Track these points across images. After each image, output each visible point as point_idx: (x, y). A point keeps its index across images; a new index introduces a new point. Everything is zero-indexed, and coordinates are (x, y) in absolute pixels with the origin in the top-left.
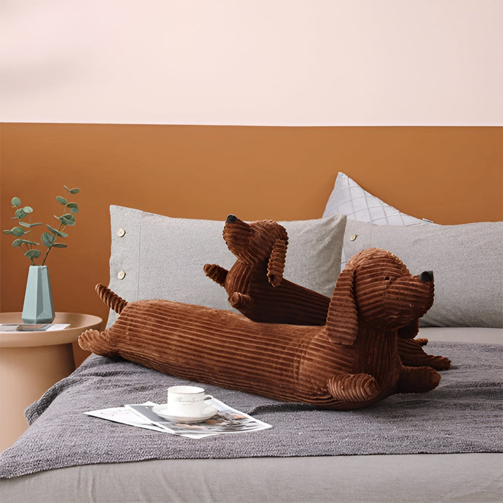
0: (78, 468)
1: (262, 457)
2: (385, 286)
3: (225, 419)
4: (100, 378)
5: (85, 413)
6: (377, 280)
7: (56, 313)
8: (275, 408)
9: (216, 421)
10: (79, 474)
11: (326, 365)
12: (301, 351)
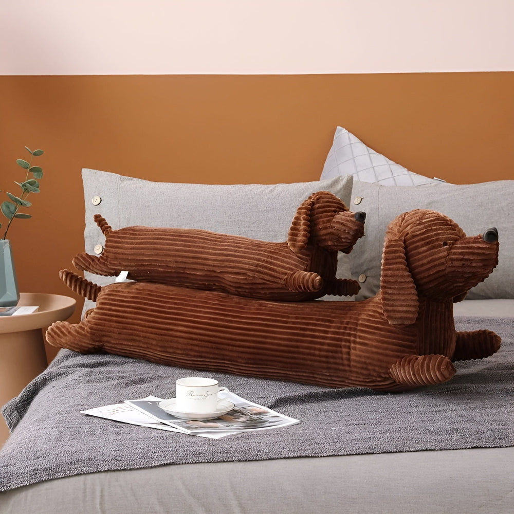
0: (82, 477)
1: (294, 458)
2: (445, 253)
3: (243, 414)
4: (88, 370)
5: (81, 412)
6: (434, 247)
7: (20, 293)
8: (298, 399)
9: (233, 417)
10: (85, 484)
11: (386, 349)
12: (349, 335)
